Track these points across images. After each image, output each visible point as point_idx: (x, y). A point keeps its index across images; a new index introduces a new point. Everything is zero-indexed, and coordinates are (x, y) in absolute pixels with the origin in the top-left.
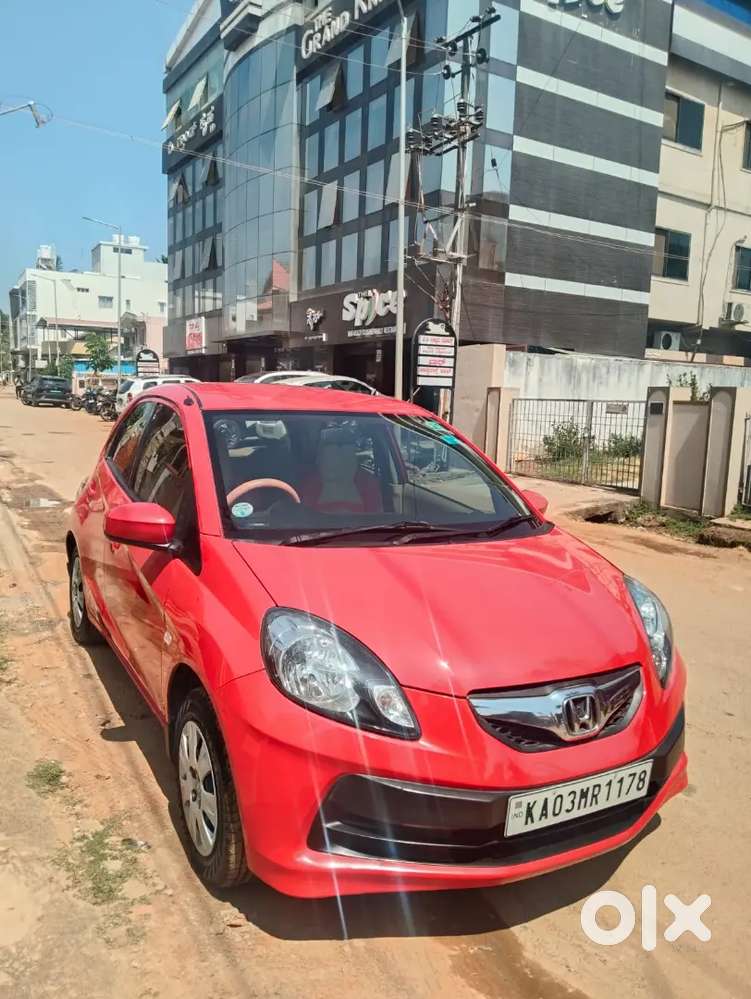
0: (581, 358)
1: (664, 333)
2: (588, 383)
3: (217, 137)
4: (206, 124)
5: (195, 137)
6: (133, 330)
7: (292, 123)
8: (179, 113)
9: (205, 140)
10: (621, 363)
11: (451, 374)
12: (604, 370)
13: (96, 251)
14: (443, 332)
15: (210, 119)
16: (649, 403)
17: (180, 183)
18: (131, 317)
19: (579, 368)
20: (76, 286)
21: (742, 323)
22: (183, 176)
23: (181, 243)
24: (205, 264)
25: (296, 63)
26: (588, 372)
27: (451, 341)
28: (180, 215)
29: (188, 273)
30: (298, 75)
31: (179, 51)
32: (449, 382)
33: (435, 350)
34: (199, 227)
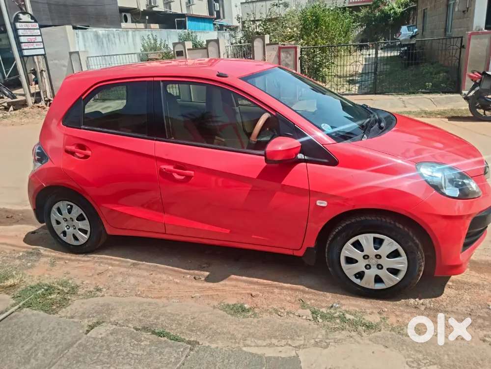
0: (101, 30)
1: (123, 14)
2: (107, 44)
10: (119, 31)
11: (42, 46)
12: (112, 36)
14: (30, 20)
16: (176, 50)
19: (101, 36)
21: (156, 6)
26: (105, 38)
27: (37, 25)
32: (42, 52)
33: (28, 33)
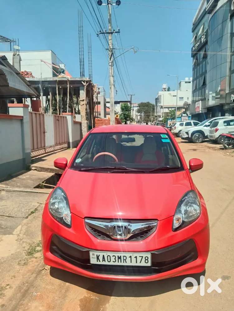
3: (206, 43)
4: (203, 39)
5: (200, 44)
6: (188, 107)
7: (228, 33)
8: (196, 37)
9: (203, 44)
13: (180, 84)
15: (204, 38)
17: (196, 59)
18: (186, 103)
20: (173, 95)
22: (197, 57)
23: (196, 78)
24: (202, 84)
25: (230, 12)
28: (196, 70)
29: (197, 87)
30: (230, 16)
31: (196, 18)
34: (201, 73)
